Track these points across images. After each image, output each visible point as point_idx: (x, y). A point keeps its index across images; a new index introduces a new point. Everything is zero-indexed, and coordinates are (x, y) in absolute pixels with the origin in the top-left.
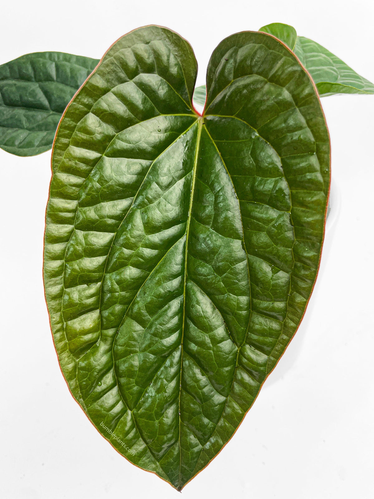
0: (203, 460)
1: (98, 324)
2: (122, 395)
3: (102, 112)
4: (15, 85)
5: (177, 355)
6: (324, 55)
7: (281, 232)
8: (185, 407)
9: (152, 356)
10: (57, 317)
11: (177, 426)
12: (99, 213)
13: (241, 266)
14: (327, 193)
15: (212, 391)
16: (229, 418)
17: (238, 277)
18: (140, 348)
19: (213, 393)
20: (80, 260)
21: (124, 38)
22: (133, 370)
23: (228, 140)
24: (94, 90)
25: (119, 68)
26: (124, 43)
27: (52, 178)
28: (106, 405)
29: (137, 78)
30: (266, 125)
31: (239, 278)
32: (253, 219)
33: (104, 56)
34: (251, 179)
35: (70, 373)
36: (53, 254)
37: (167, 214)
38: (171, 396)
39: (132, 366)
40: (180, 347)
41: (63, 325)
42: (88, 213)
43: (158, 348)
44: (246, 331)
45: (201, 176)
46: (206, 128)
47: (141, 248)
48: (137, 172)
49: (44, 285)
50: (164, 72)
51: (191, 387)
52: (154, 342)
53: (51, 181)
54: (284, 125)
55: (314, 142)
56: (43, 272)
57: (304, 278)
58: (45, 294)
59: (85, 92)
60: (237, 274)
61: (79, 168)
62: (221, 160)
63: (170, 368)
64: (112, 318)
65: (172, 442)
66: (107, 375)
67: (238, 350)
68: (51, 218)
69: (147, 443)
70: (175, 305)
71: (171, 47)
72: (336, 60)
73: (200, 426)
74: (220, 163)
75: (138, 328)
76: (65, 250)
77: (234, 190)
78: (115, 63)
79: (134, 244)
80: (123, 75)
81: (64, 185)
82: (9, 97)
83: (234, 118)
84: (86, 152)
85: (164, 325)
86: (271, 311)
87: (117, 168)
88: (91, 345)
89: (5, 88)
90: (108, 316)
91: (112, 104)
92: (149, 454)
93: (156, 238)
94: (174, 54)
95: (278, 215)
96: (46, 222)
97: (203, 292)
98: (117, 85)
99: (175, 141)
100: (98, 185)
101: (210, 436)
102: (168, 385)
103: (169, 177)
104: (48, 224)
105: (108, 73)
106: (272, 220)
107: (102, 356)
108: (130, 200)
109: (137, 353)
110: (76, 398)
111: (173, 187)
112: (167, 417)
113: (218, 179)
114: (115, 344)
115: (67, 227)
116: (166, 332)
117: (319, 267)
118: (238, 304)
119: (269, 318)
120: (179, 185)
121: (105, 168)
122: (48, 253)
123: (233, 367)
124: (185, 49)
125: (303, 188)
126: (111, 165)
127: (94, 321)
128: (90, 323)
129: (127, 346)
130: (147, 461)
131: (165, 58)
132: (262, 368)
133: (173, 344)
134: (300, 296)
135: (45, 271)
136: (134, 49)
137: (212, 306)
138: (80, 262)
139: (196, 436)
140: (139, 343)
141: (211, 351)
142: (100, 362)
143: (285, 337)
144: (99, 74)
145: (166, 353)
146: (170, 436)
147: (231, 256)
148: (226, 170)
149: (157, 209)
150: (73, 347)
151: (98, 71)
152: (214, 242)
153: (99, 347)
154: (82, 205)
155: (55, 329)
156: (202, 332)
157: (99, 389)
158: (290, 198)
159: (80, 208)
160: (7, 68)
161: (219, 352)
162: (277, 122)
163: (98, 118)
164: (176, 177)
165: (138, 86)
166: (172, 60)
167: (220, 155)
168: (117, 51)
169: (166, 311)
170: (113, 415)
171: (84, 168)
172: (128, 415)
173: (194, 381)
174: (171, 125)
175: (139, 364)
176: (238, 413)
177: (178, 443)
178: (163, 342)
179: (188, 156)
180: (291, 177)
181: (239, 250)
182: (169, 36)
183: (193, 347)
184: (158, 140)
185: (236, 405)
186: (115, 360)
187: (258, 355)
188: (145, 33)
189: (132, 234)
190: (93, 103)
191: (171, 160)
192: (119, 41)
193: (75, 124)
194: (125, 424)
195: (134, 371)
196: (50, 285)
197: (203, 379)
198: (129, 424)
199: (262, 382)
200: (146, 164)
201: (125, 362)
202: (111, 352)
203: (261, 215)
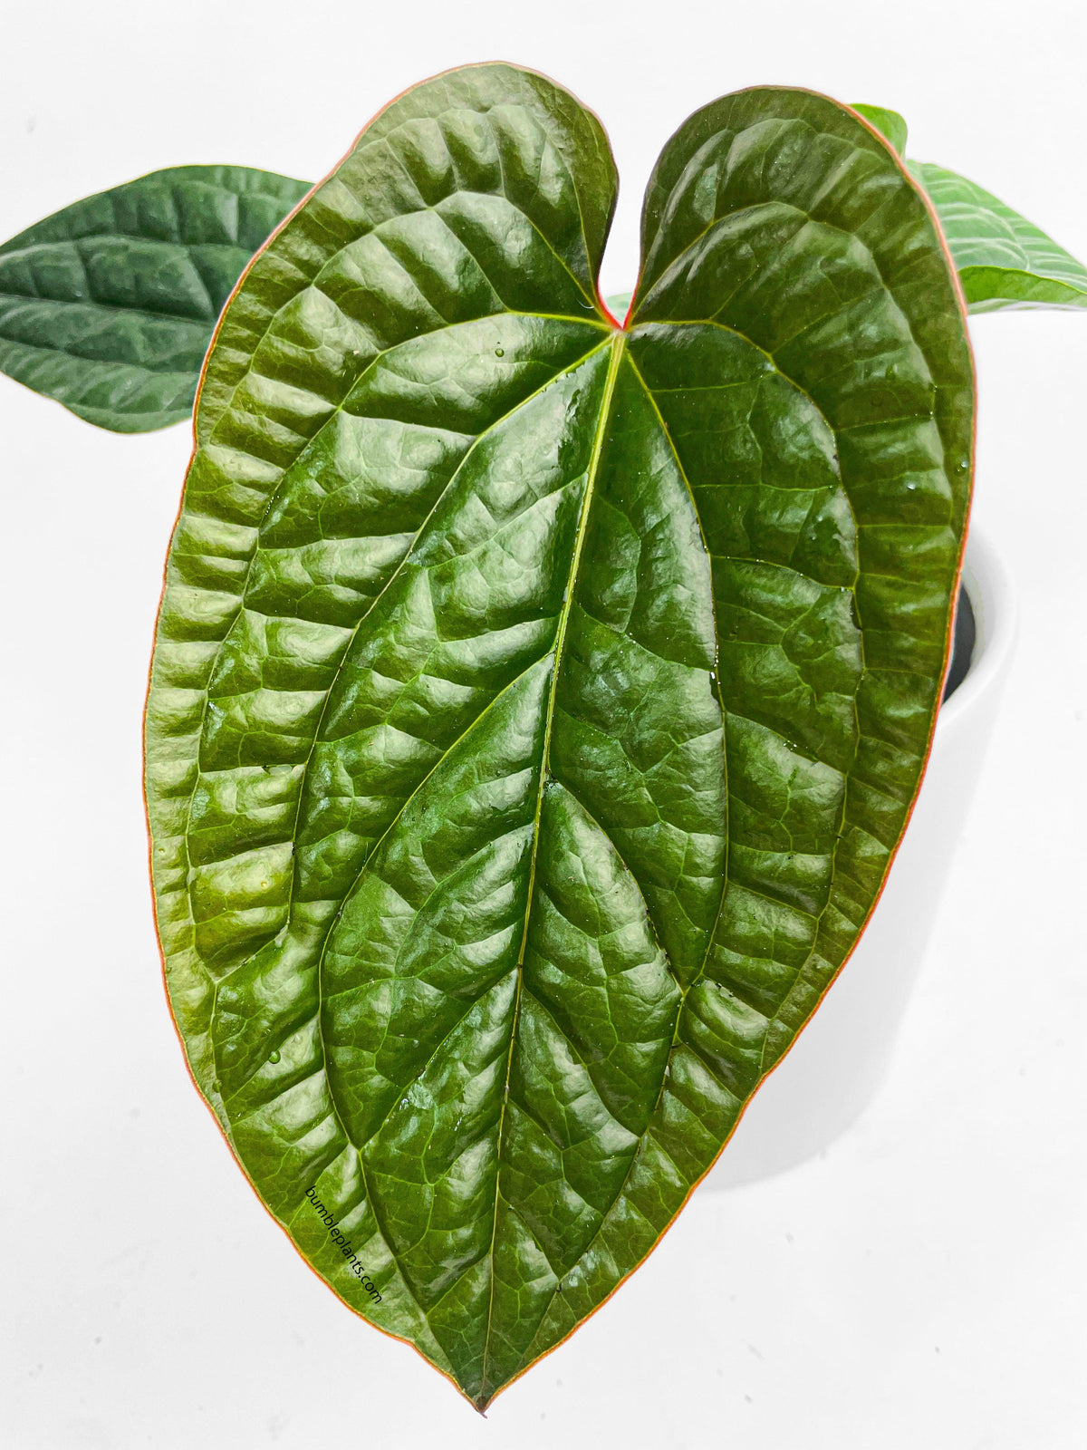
0: (556, 1319)
1: (286, 885)
2: (337, 1098)
3: (345, 288)
4: (126, 248)
5: (503, 995)
6: (988, 212)
7: (824, 643)
8: (515, 1152)
9: (430, 991)
10: (170, 847)
11: (487, 1208)
12: (313, 567)
13: (706, 745)
14: (960, 531)
15: (598, 1113)
16: (643, 1200)
17: (694, 775)
18: (397, 963)
19: (599, 1118)
20: (251, 694)
21: (421, 89)
22: (372, 1024)
23: (689, 387)
24: (327, 223)
25: (399, 171)
26: (419, 102)
27: (192, 459)
28: (288, 1120)
29: (447, 203)
30: (800, 339)
31: (698, 780)
32: (747, 606)
33: (361, 133)
34: (748, 494)
35: (194, 1013)
36: (177, 669)
37: (504, 584)
38: (477, 1114)
39: (371, 1014)
40: (515, 973)
41: (187, 872)
42: (283, 564)
43: (451, 969)
44: (709, 938)
45: (609, 487)
46: (631, 360)
47: (422, 677)
48: (429, 461)
49: (144, 753)
50: (524, 192)
51: (536, 1093)
52: (441, 951)
53: (190, 465)
54: (847, 337)
55: (931, 385)
56: (144, 716)
57: (886, 784)
58: (144, 778)
59: (303, 227)
60: (689, 766)
61: (270, 437)
62: (667, 445)
63: (480, 1030)
64: (327, 869)
65: (471, 1255)
66: (297, 1036)
67: (680, 996)
68: (181, 568)
69: (395, 1251)
70: (509, 848)
71: (551, 128)
72: (1022, 226)
73: (556, 1214)
74: (663, 451)
75: (398, 906)
76: (211, 663)
77: (697, 528)
78: (391, 157)
79: (405, 662)
80: (410, 191)
81: (223, 481)
82: (106, 280)
83: (711, 325)
84: (294, 393)
85: (472, 901)
86: (785, 882)
87: (375, 446)
88: (259, 942)
89: (96, 257)
90: (317, 863)
91: (373, 266)
92: (402, 1284)
93: (468, 651)
94: (553, 147)
95: (818, 596)
96: (165, 578)
97: (592, 819)
98: (390, 218)
99: (542, 388)
100: (318, 490)
101: (585, 1249)
102: (469, 1080)
103: (517, 483)
104: (170, 585)
105: (369, 181)
106: (800, 610)
107: (287, 976)
108: (404, 539)
109: (389, 979)
110: (203, 1090)
111: (526, 514)
112: (460, 1178)
113: (655, 495)
114: (328, 948)
115: (221, 599)
116: (475, 924)
117: (929, 750)
118: (689, 854)
119: (778, 904)
120: (546, 508)
121: (340, 443)
122: (162, 664)
123: (664, 1043)
124: (586, 134)
125: (894, 515)
126: (359, 437)
127: (275, 875)
128: (263, 879)
129: (361, 956)
130: (392, 1304)
131: (527, 154)
132: (748, 1053)
133: (495, 961)
134: (872, 838)
135: (149, 714)
136: (445, 122)
137: (614, 860)
138: (250, 701)
139: (542, 1244)
140: (395, 948)
141: (603, 990)
142: (281, 993)
143: (823, 964)
144: (344, 181)
145: (471, 987)
146: (465, 1233)
147: (677, 713)
148: (680, 471)
149: (477, 570)
150: (208, 940)
151: (344, 172)
152: (632, 672)
153: (282, 948)
154: (268, 541)
155: (163, 881)
156: (580, 933)
157: (270, 1072)
158: (854, 546)
159: (263, 550)
160: (109, 203)
161: (624, 993)
162: (830, 328)
163: (333, 304)
164: (537, 485)
165: (449, 226)
166: (550, 164)
167: (665, 431)
168: (399, 124)
169: (480, 864)
170: (304, 1152)
171: (283, 437)
172: (347, 1158)
173: (546, 1076)
174: (533, 341)
175: (393, 1010)
176: (671, 1185)
177: (488, 1261)
178: (465, 951)
179: (575, 432)
180: (861, 485)
181: (700, 698)
182: (545, 95)
183: (553, 975)
184: (494, 379)
185: (667, 1160)
186: (326, 994)
187: (741, 1013)
188: (479, 82)
189: (402, 635)
190: (322, 261)
191: (527, 438)
192: (405, 97)
193: (270, 313)
194: (337, 1186)
195: (376, 1030)
196: (161, 756)
197: (574, 1074)
198: (349, 1186)
199: (747, 1094)
200: (456, 444)
201: (351, 1000)
202: (314, 968)
203: (770, 596)
